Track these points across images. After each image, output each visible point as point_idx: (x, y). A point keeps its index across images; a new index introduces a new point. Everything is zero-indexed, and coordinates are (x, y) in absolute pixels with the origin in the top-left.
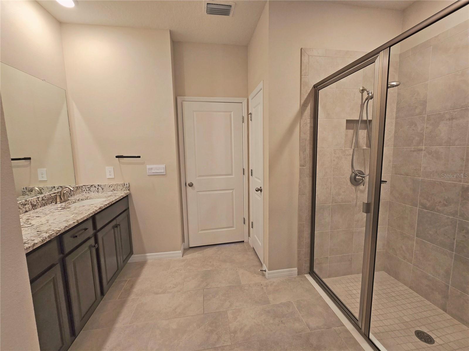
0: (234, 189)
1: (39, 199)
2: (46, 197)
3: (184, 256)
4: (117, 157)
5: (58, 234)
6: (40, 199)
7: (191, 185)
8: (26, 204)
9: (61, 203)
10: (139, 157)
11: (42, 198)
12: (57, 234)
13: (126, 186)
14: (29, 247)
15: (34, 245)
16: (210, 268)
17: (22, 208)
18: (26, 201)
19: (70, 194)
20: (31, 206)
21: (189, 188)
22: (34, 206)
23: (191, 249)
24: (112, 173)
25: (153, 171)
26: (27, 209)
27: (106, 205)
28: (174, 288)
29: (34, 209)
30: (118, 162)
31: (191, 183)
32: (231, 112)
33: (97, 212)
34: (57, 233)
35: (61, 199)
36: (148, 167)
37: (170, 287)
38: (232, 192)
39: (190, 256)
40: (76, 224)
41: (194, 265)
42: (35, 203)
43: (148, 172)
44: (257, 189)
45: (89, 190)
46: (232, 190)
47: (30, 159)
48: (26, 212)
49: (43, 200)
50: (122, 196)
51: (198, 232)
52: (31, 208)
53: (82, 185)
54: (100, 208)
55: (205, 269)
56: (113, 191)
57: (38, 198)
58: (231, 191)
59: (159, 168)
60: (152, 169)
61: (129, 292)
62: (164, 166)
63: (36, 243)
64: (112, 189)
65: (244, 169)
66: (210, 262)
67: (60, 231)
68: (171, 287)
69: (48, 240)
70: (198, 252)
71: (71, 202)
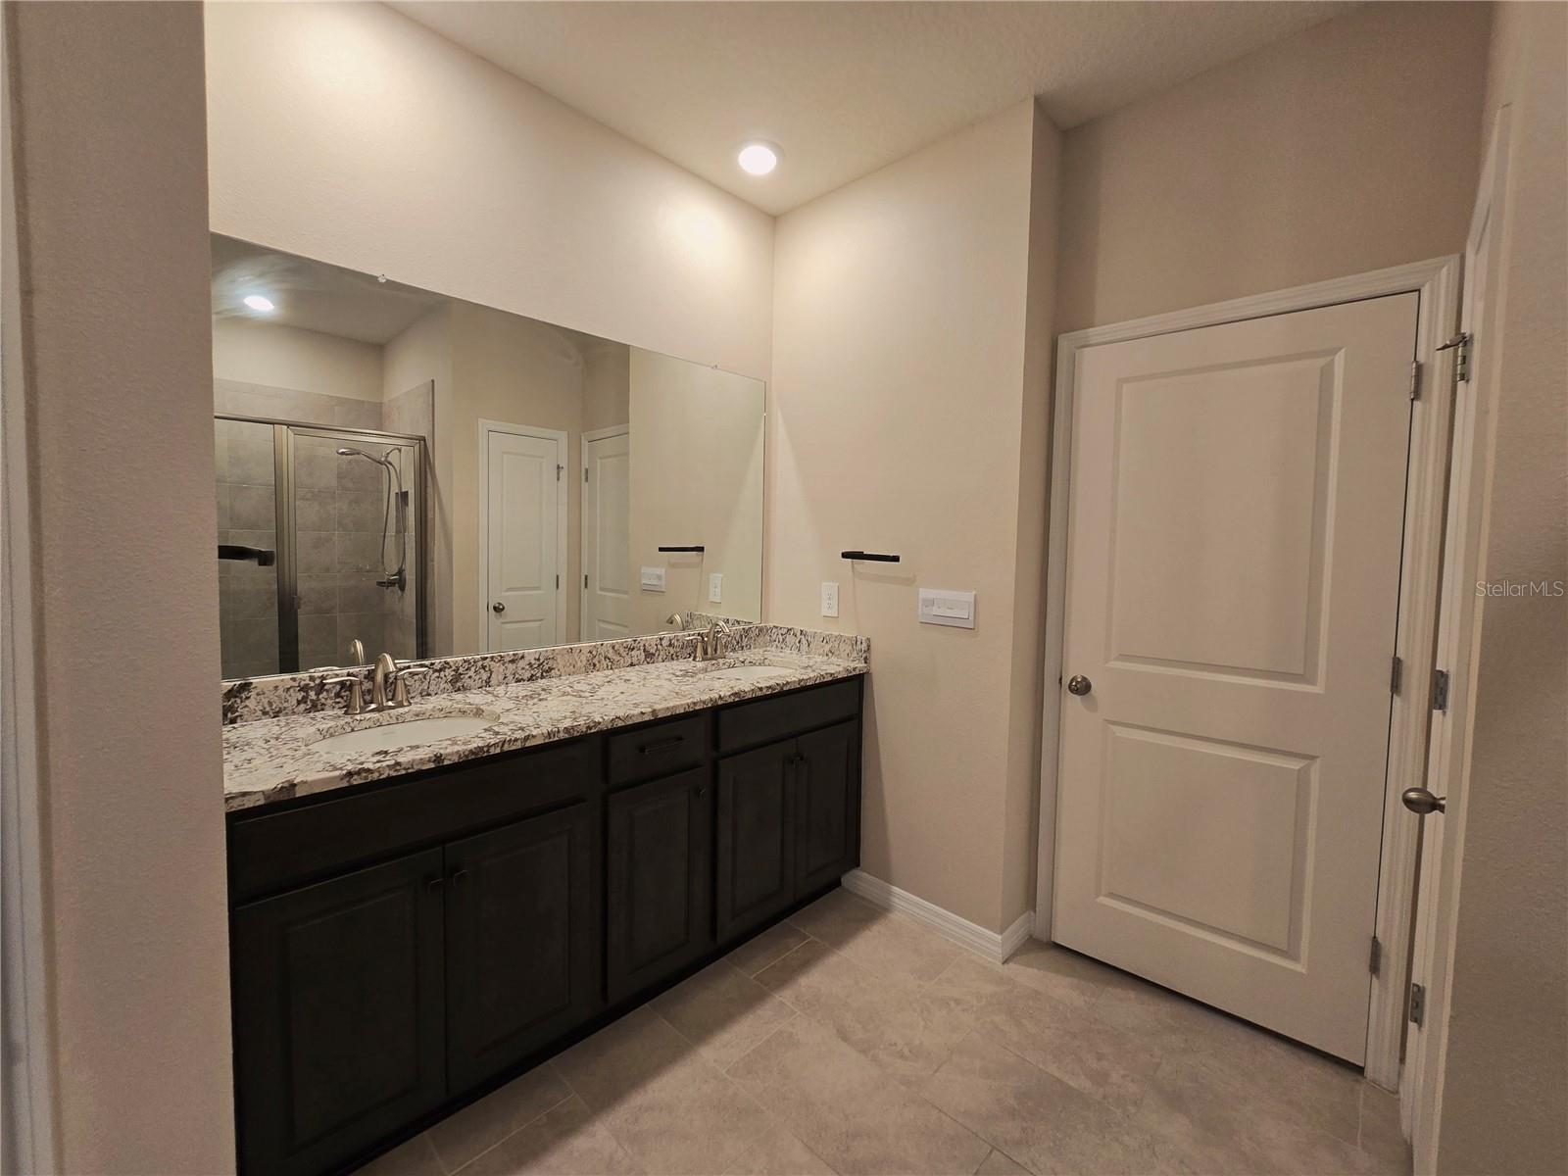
0: (1313, 758)
1: (663, 642)
2: (678, 640)
3: (1011, 965)
4: (845, 555)
5: (592, 731)
6: (665, 643)
7: (1082, 688)
8: (633, 649)
9: (703, 660)
10: (896, 559)
11: (670, 640)
12: (591, 729)
13: (859, 647)
14: (516, 740)
15: (527, 738)
16: (1079, 1083)
17: (624, 654)
18: (635, 641)
19: (738, 643)
20: (643, 654)
21: (1073, 701)
22: (649, 656)
23: (1053, 954)
24: (834, 602)
25: (935, 611)
26: (635, 660)
27: (761, 689)
28: (902, 1056)
29: (648, 663)
30: (851, 573)
31: (1084, 679)
32: (1334, 351)
33: (722, 702)
34: (589, 728)
35: (706, 652)
36: (925, 593)
37: (891, 1045)
38: (1299, 770)
39: (1029, 975)
40: (647, 718)
41: (1024, 1021)
42: (653, 651)
43: (920, 613)
44: (1413, 795)
45: (784, 640)
46: (1307, 762)
47: (700, 549)
48: (632, 665)
49: (670, 645)
50: (831, 674)
51: (1097, 897)
52: (643, 659)
53: (772, 625)
54: (735, 694)
55: (1053, 1069)
56: (830, 654)
57: (661, 639)
58: (1295, 765)
59: (952, 601)
60: (932, 602)
61: (786, 976)
62: (968, 596)
63: (534, 736)
64: (827, 648)
65: (1397, 664)
66: (1100, 1057)
67: (599, 723)
68: (895, 1044)
69: (562, 735)
70: (1076, 981)
71: (724, 664)
